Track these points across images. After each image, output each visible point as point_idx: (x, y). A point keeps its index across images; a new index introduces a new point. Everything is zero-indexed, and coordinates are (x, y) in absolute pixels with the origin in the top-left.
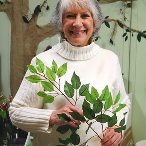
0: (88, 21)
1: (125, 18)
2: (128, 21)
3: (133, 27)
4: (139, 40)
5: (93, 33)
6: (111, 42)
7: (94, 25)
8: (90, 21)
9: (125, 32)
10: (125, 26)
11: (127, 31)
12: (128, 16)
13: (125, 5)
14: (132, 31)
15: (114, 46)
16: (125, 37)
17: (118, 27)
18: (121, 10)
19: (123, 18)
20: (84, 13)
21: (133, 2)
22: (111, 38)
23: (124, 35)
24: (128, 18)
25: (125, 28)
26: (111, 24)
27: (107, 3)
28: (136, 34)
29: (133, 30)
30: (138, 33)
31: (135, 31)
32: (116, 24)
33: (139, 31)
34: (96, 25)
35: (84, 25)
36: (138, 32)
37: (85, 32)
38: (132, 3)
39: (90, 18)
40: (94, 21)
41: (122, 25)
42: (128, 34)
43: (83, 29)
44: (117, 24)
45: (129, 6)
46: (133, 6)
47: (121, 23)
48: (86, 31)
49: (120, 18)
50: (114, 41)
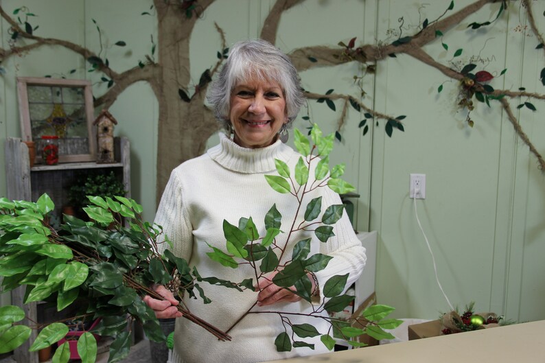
0: (276, 105)
1: (363, 94)
2: (369, 97)
3: (378, 110)
4: (389, 132)
5: (284, 125)
6: (338, 136)
7: (286, 112)
8: (280, 105)
9: (363, 118)
10: (364, 108)
11: (368, 116)
12: (368, 90)
13: (363, 69)
14: (376, 117)
15: (344, 143)
16: (363, 128)
17: (351, 109)
18: (356, 78)
19: (360, 92)
20: (270, 89)
21: (378, 62)
22: (337, 130)
23: (362, 123)
24: (369, 93)
25: (363, 112)
26: (338, 103)
27: (331, 65)
28: (383, 123)
29: (377, 115)
30: (386, 121)
31: (381, 116)
32: (346, 104)
33: (390, 116)
34: (289, 112)
35: (269, 111)
36: (387, 118)
37: (269, 123)
38: (375, 66)
39: (280, 100)
40: (286, 104)
41: (357, 106)
42: (369, 122)
43: (266, 117)
44: (349, 103)
45: (371, 70)
46: (378, 71)
47: (356, 103)
48: (271, 122)
49: (354, 92)
50: (343, 135)
